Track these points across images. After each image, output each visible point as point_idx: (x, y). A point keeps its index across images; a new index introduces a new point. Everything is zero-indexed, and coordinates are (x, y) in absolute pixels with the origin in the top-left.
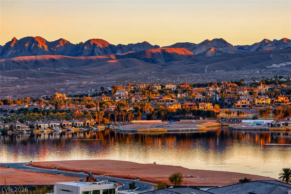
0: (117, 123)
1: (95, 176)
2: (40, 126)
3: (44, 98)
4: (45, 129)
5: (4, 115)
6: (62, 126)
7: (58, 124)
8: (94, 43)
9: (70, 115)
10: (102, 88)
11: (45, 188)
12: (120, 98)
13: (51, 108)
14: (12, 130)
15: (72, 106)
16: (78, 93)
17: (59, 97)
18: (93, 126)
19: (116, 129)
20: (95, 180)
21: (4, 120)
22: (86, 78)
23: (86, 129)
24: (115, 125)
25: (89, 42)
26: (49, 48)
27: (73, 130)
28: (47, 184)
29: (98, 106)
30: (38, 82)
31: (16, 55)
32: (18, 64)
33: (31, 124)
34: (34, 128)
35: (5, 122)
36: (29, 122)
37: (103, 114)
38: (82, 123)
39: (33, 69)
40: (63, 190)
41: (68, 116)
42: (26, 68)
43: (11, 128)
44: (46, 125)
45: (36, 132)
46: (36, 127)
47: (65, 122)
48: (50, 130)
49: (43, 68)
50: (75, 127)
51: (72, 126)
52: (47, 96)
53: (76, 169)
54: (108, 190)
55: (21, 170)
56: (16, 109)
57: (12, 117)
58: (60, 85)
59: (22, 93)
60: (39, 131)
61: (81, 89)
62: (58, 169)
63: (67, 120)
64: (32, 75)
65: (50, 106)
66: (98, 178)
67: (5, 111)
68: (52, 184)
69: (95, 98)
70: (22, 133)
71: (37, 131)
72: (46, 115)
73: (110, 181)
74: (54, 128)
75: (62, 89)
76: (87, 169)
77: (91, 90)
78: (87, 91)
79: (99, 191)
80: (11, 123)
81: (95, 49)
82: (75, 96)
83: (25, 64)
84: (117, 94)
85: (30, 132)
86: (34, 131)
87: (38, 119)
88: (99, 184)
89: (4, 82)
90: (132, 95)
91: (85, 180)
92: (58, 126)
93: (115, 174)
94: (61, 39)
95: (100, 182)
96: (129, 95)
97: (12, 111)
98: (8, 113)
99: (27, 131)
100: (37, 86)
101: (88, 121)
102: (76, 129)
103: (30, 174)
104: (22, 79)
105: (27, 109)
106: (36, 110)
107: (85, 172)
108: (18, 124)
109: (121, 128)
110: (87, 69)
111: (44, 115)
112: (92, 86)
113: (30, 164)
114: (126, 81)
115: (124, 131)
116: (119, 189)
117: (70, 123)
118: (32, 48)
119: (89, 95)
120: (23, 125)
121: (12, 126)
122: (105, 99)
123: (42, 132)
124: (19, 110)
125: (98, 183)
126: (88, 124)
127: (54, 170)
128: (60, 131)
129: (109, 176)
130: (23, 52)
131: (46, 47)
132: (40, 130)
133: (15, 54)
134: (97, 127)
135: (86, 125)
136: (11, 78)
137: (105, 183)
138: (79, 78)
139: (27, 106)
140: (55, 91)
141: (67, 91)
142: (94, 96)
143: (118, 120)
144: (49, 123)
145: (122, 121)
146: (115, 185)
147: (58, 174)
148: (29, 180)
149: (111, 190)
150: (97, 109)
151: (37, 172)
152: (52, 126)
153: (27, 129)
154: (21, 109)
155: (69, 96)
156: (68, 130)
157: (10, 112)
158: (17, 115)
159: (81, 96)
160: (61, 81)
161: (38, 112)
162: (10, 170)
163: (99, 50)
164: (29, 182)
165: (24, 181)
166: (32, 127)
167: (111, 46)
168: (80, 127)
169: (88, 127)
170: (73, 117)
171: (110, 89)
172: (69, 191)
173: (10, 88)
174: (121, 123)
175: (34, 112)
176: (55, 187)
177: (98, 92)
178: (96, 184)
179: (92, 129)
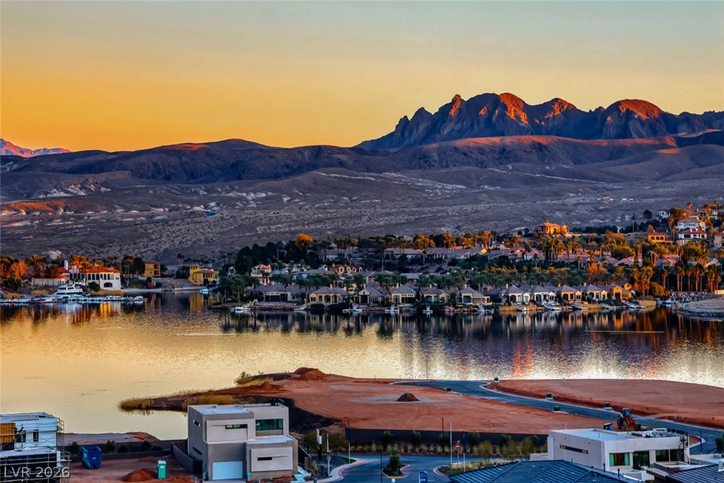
0: (682, 294)
1: (637, 418)
2: (513, 298)
3: (520, 233)
4: (523, 303)
5: (437, 271)
6: (560, 299)
7: (552, 294)
8: (628, 110)
9: (577, 275)
10: (647, 214)
11: (527, 440)
12: (687, 236)
13: (536, 256)
14: (454, 306)
15: (583, 254)
16: (594, 222)
17: (552, 231)
18: (630, 301)
19: (681, 310)
20: (638, 428)
21: (438, 281)
22: (612, 190)
23: (615, 308)
24: (679, 299)
25: (616, 106)
26: (530, 119)
27: (585, 308)
28: (532, 432)
29: (640, 254)
30: (507, 197)
31: (461, 134)
32: (465, 154)
33: (494, 293)
34: (500, 300)
35: (439, 287)
36: (489, 288)
37: (651, 273)
38: (604, 293)
39: (497, 166)
40: (567, 448)
41: (574, 275)
42: (482, 164)
43: (453, 300)
44: (526, 294)
45: (505, 310)
46: (504, 300)
47: (567, 290)
48: (534, 308)
49: (517, 165)
50: (590, 301)
51: (583, 299)
52: (527, 230)
53: (595, 399)
54: (667, 451)
55: (476, 397)
56: (462, 257)
57: (453, 274)
58: (555, 204)
59: (473, 222)
60: (511, 308)
61: (600, 216)
62: (554, 398)
63: (571, 285)
64: (495, 181)
65: (535, 251)
66: (645, 423)
67: (440, 261)
68: (543, 432)
69: (632, 234)
70: (474, 311)
71: (507, 308)
72: (526, 273)
73: (673, 431)
74: (544, 303)
75: (559, 214)
76: (619, 400)
77: (623, 217)
78: (613, 220)
79: (647, 453)
80: (452, 290)
81: (631, 124)
82: (589, 230)
83: (479, 156)
84: (681, 226)
85: (492, 311)
86: (501, 309)
87: (509, 281)
88: (647, 437)
89: (436, 194)
90: (715, 229)
91: (616, 425)
92: (551, 298)
93: (683, 416)
94: (556, 100)
95: (649, 433)
96: (707, 231)
97: (454, 262)
98: (445, 267)
99: (486, 307)
100: (505, 206)
101: (617, 289)
102: (592, 306)
103: (495, 407)
104: (473, 188)
105: (484, 258)
106: (503, 261)
107: (616, 408)
108: (467, 292)
109: (693, 306)
110: (613, 169)
111: (521, 271)
112: (626, 209)
113: (495, 385)
114: (700, 198)
115: (699, 314)
116: (693, 451)
117: (579, 293)
118: (494, 119)
119: (619, 228)
120: (478, 295)
121: (453, 296)
122: (655, 238)
123: (518, 311)
124: (467, 260)
125: (644, 434)
126: (618, 295)
127: (546, 400)
128: (558, 310)
129: (670, 418)
130: (476, 126)
131: (523, 117)
132: (514, 306)
133: (458, 131)
134: (637, 303)
135: (614, 297)
136: (450, 187)
137: (661, 435)
138: (596, 189)
139: (484, 251)
140: (544, 219)
141: (570, 219)
142: (629, 230)
143: (685, 289)
144: (533, 291)
145: (694, 290)
146: (683, 440)
147: (556, 409)
148: (493, 421)
149: (673, 451)
150: (636, 262)
151: (508, 404)
152: (539, 297)
153: (486, 304)
154: (473, 259)
155: (575, 230)
156: (575, 309)
157: (449, 264)
158: (463, 272)
159: (601, 230)
160: (557, 194)
161: (509, 265)
162: (453, 396)
163: (639, 126)
164: (494, 425)
165: (483, 424)
166: (495, 299)
167: (666, 117)
168: (599, 302)
169: (617, 302)
170: (585, 279)
171: (665, 216)
172: (580, 451)
173: (450, 210)
174: (693, 294)
175: (500, 265)
176: (550, 441)
177: (639, 223)
178: (640, 436)
179: (628, 308)
